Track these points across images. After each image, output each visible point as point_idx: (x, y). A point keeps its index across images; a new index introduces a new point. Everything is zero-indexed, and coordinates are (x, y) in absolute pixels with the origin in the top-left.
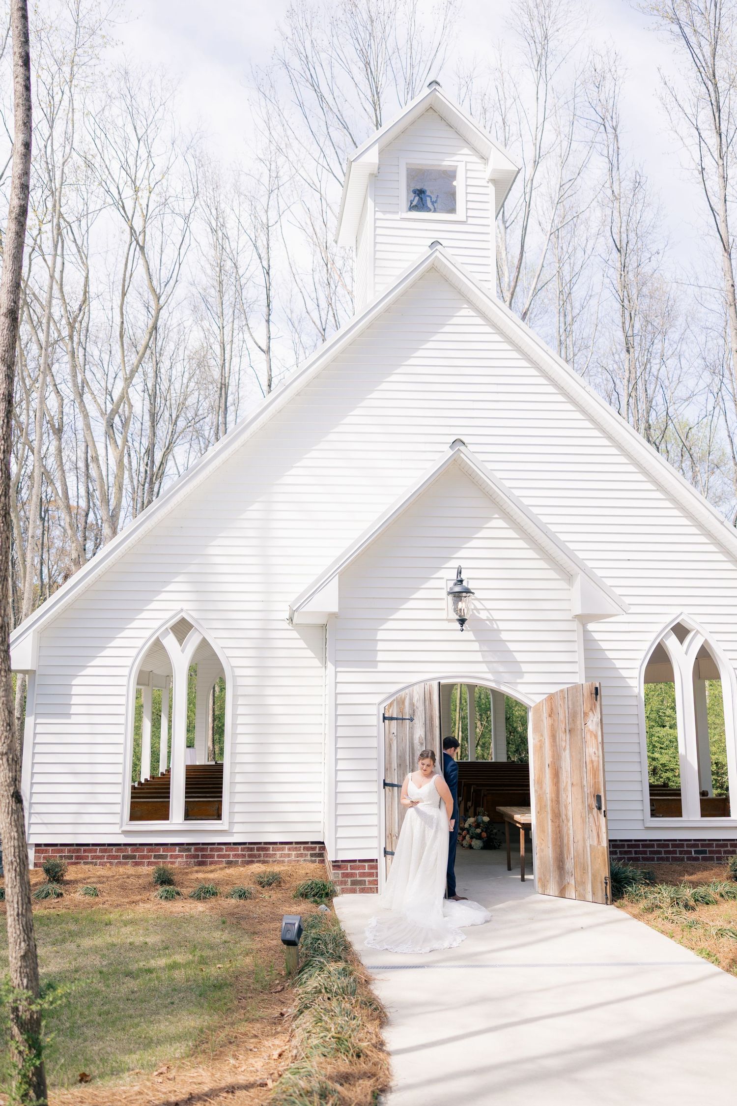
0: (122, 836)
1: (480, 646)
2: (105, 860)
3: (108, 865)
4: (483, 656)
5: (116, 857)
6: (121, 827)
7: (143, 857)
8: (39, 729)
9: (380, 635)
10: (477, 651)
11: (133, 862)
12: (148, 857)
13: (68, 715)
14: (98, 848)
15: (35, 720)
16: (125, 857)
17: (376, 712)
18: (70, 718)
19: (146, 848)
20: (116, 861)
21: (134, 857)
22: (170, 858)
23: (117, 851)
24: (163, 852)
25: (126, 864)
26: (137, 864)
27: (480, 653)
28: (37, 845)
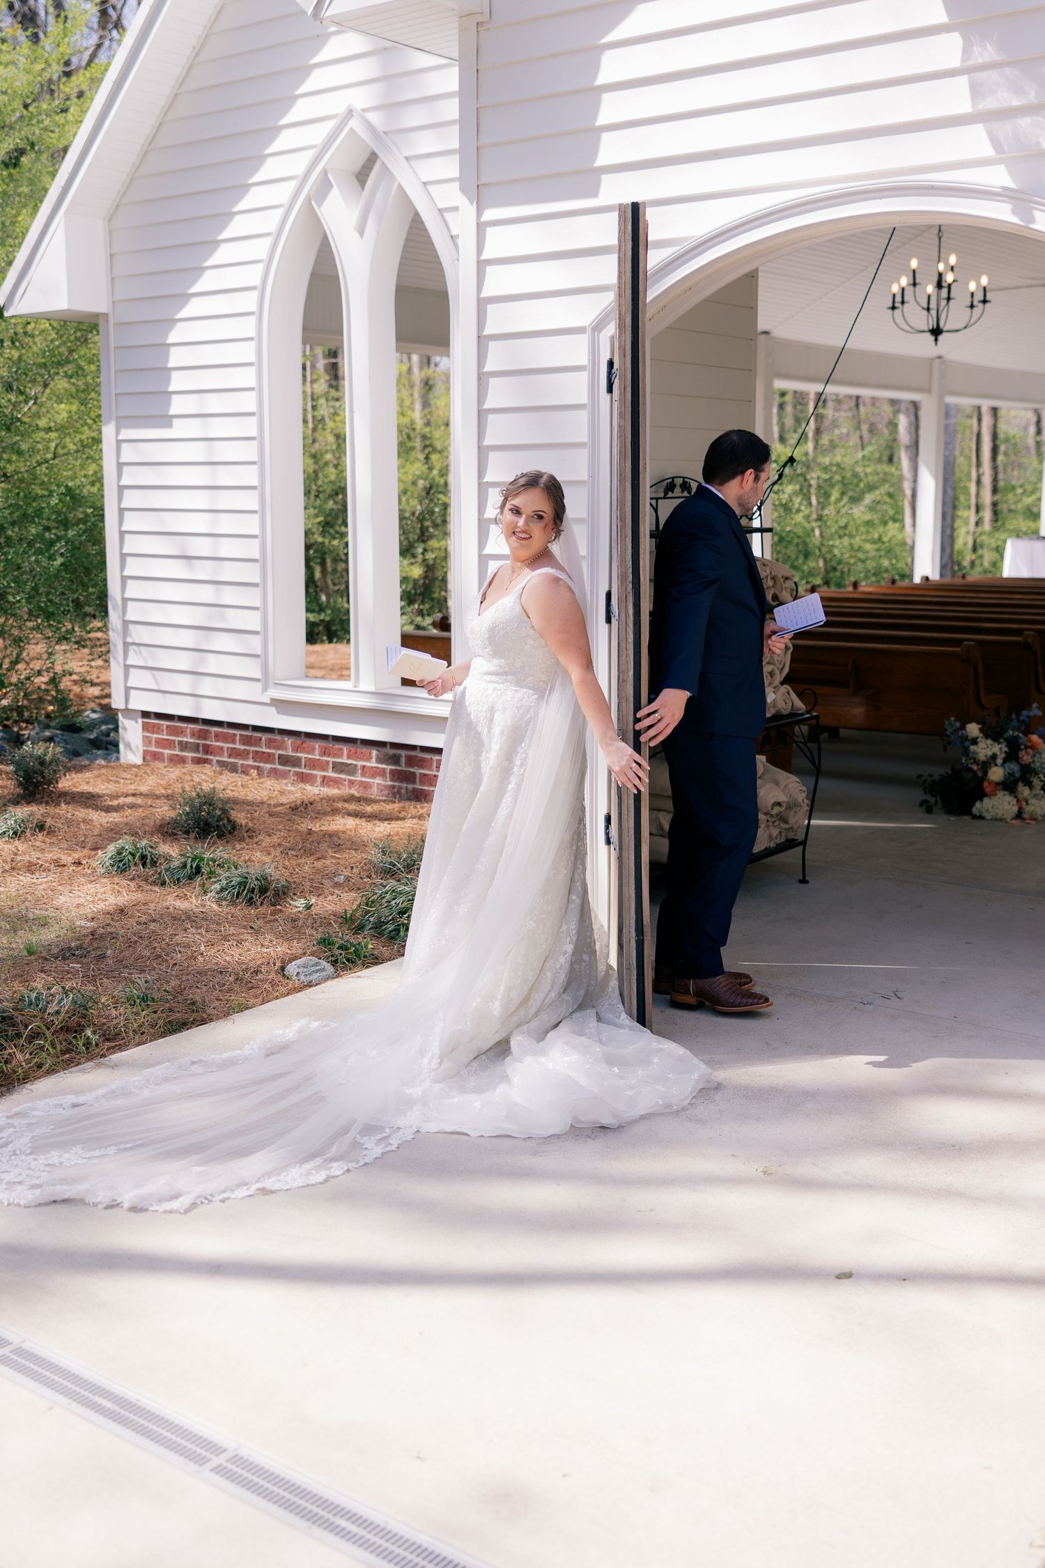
0: (273, 709)
1: (967, 50)
2: (250, 762)
3: (254, 772)
4: (976, 91)
5: (268, 758)
6: (265, 689)
7: (313, 764)
8: (128, 454)
9: (612, 68)
10: (952, 73)
11: (297, 774)
12: (323, 765)
13: (165, 420)
14: (238, 732)
15: (118, 433)
16: (284, 760)
17: (584, 360)
18: (170, 426)
19: (317, 745)
20: (268, 766)
21: (295, 762)
22: (363, 774)
23: (270, 743)
24: (349, 757)
25: (284, 775)
26: (303, 778)
27: (963, 80)
28: (146, 714)
